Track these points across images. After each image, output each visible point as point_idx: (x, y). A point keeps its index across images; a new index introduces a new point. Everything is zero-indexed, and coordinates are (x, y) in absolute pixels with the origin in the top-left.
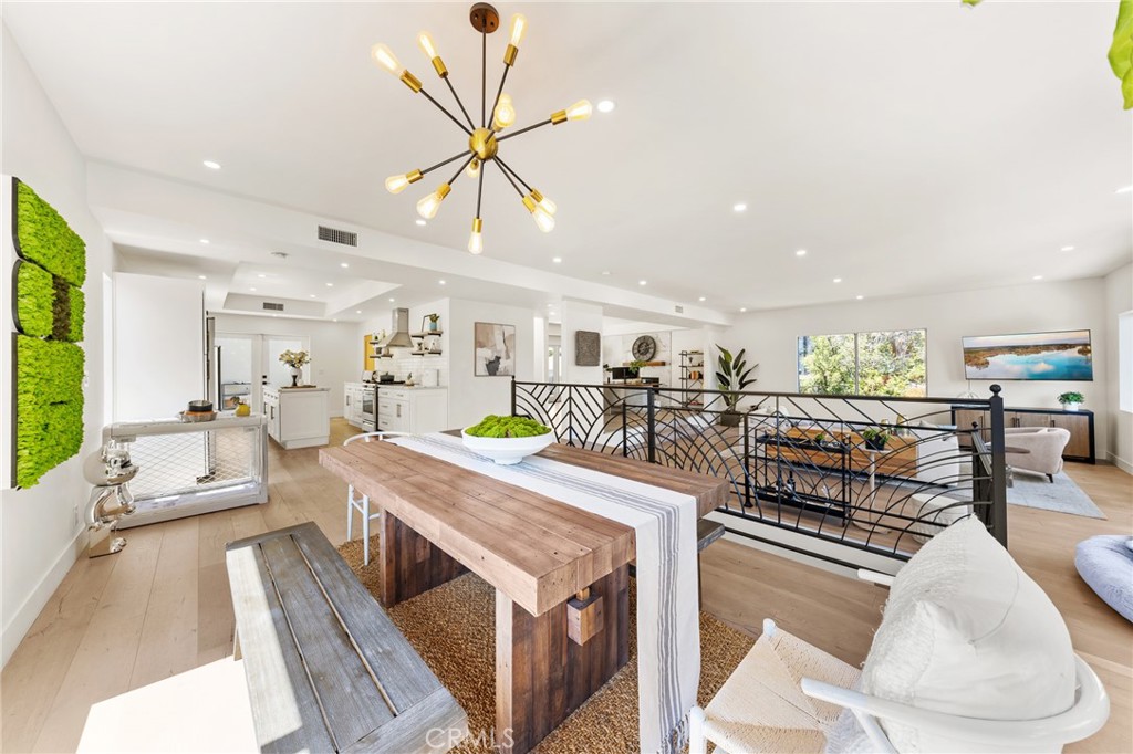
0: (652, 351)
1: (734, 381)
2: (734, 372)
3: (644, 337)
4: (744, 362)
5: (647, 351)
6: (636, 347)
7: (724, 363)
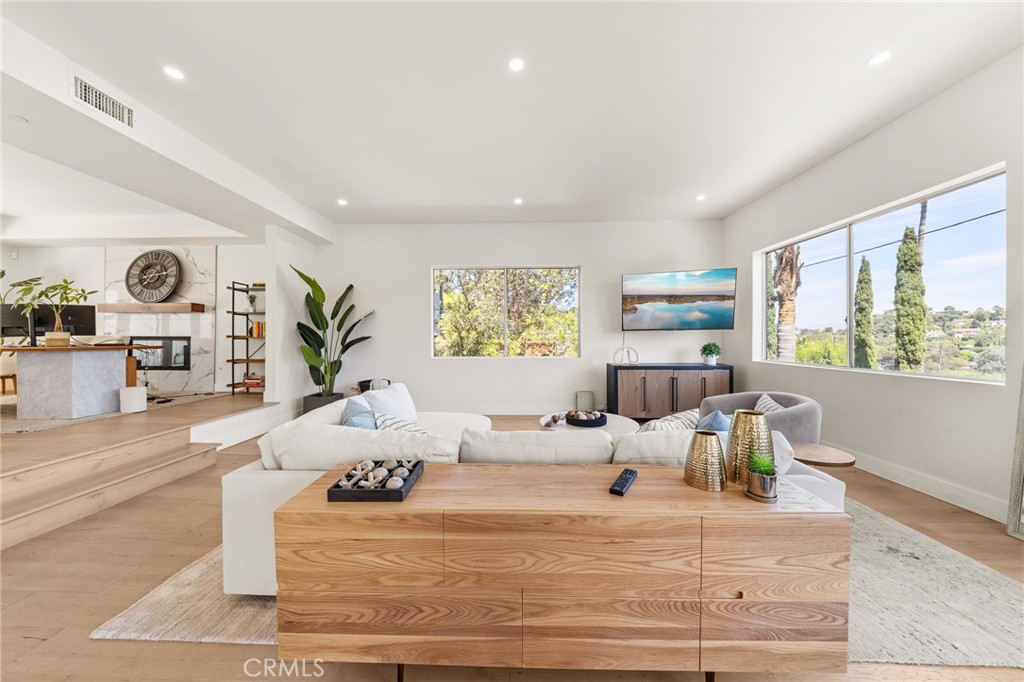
0: (171, 281)
1: (332, 337)
2: (333, 324)
3: (157, 255)
4: (352, 307)
5: (160, 281)
6: (136, 271)
7: (313, 304)
